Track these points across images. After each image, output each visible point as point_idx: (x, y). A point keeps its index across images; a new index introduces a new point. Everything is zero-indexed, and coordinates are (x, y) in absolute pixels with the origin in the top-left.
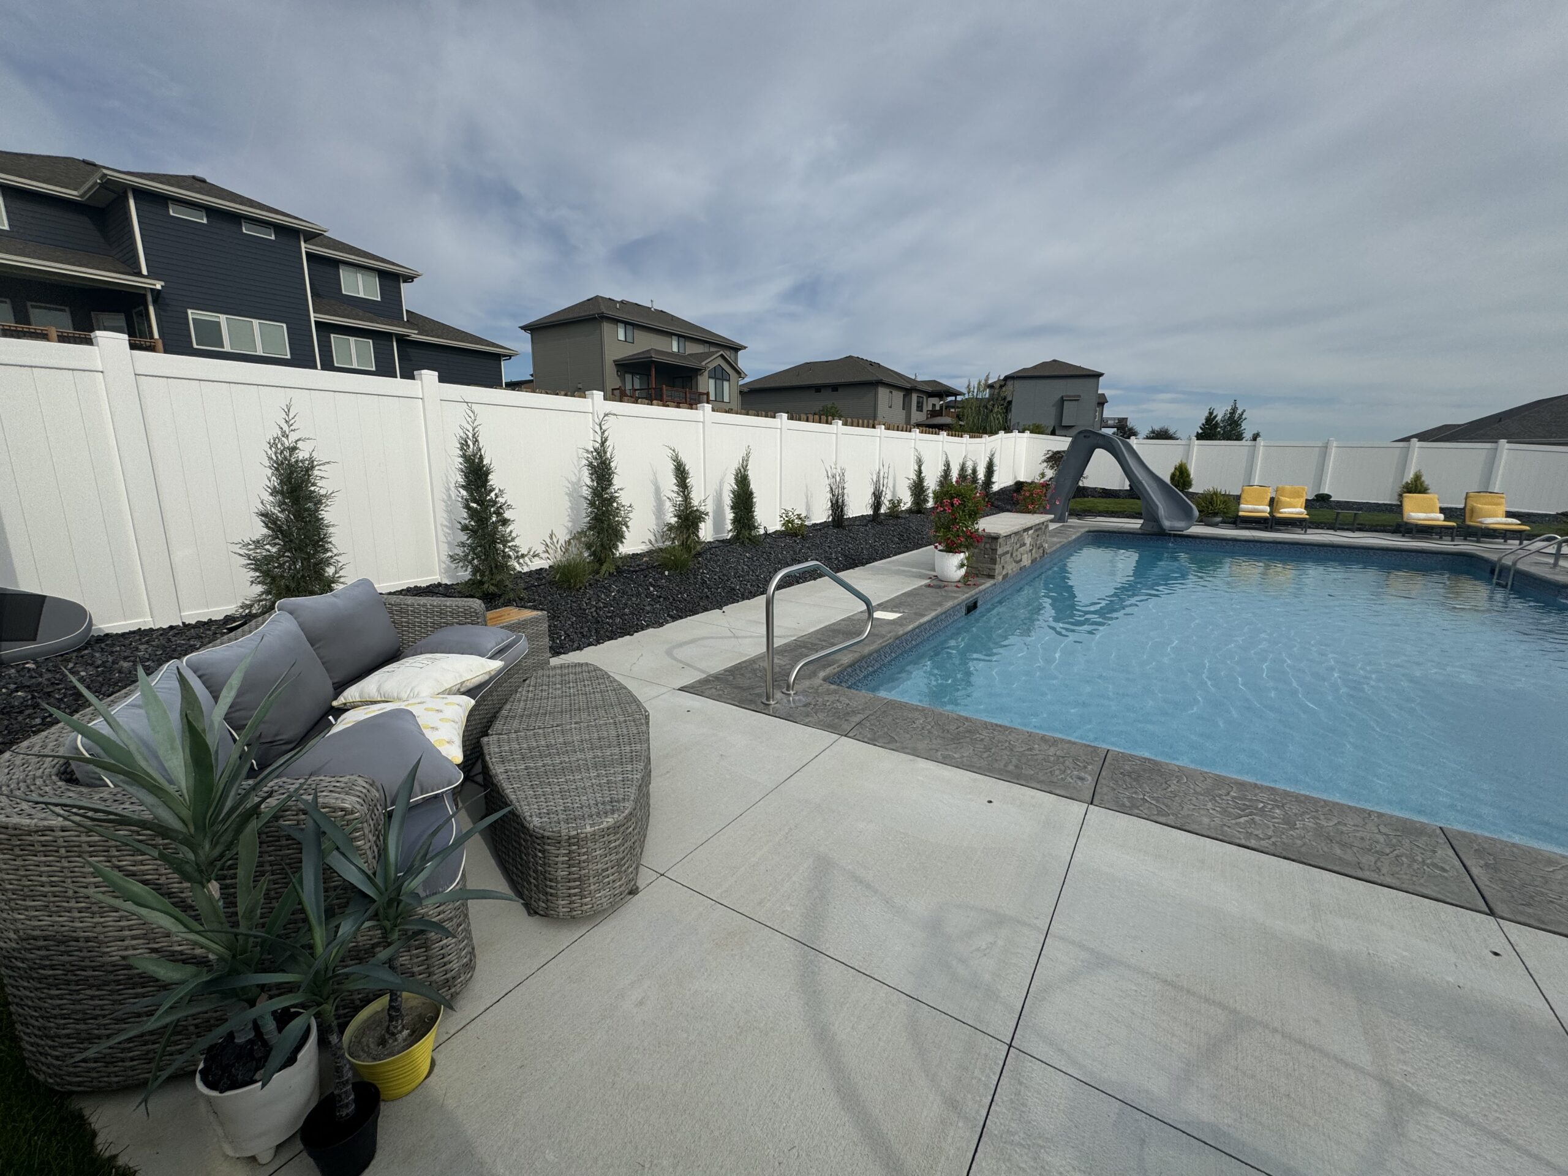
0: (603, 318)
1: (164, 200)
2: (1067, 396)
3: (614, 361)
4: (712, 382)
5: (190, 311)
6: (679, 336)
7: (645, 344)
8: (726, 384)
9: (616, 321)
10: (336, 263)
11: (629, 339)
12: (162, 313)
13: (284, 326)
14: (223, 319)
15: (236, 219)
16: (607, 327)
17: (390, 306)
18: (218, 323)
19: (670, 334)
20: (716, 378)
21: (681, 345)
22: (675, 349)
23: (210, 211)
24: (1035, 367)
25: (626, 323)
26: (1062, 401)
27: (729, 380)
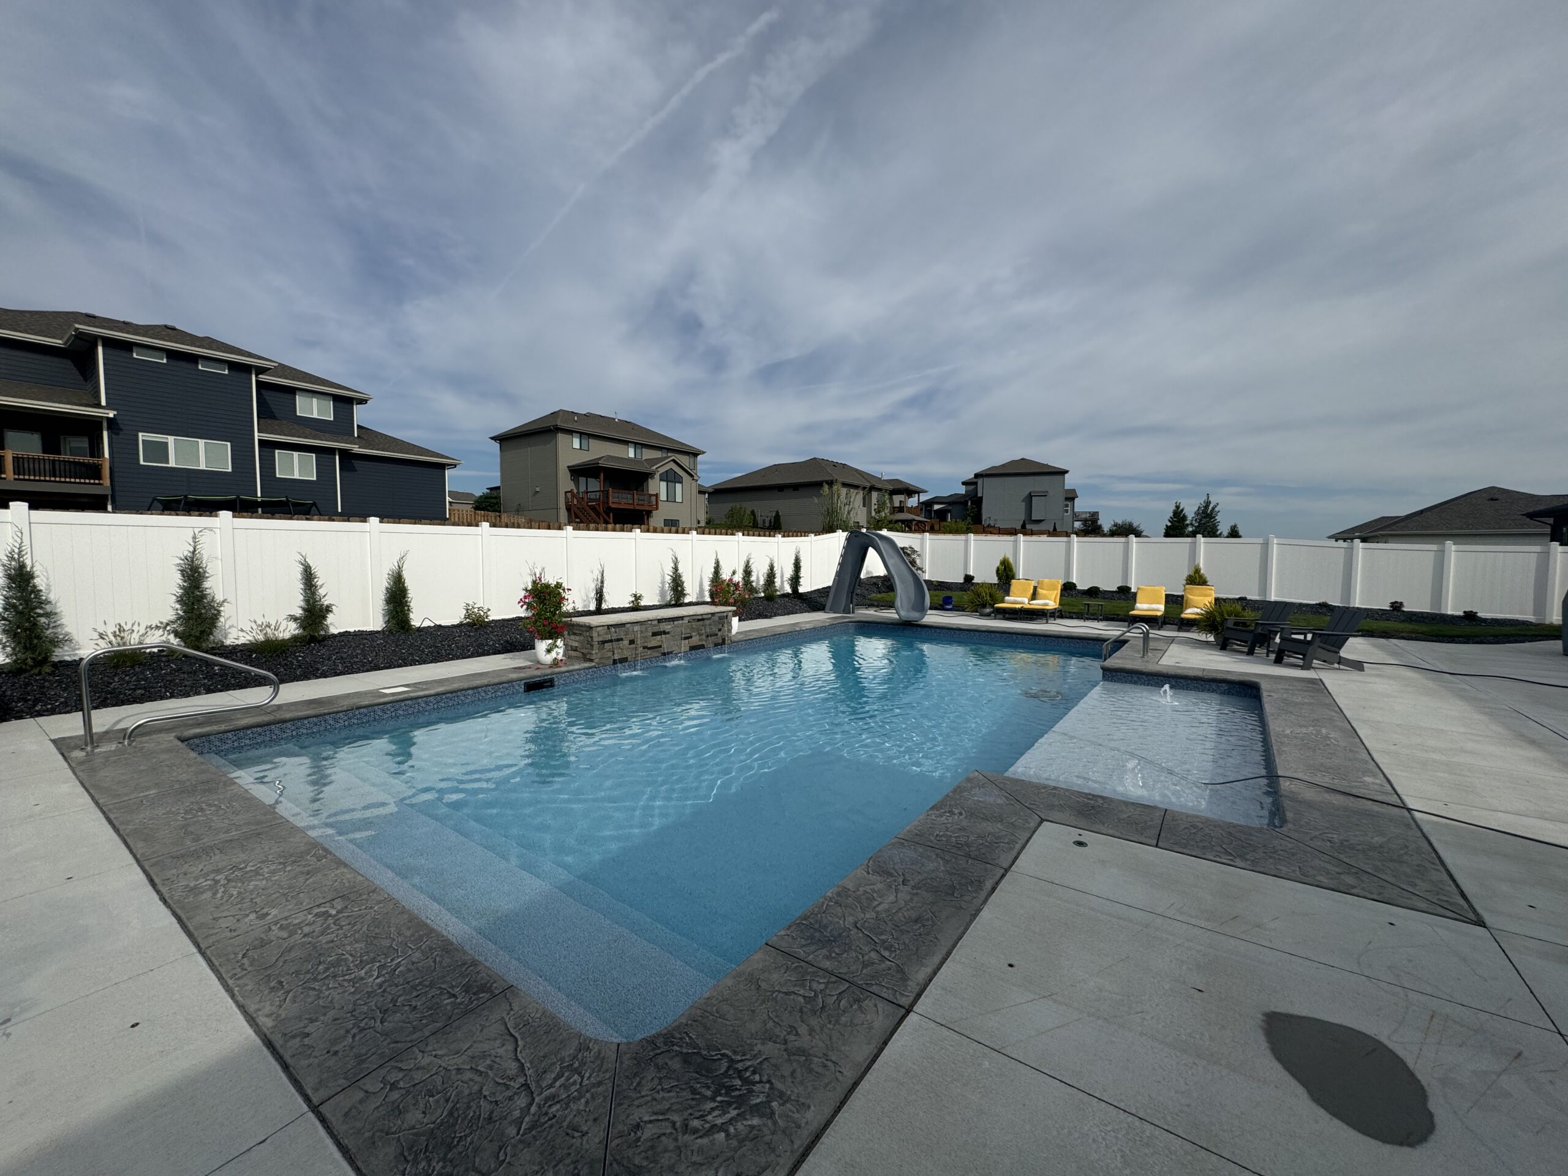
0: (558, 430)
1: (128, 346)
2: (1035, 492)
3: (568, 467)
4: (663, 485)
5: (140, 434)
6: (636, 444)
7: (599, 451)
8: (678, 486)
9: (570, 432)
10: (292, 391)
11: (585, 447)
12: (114, 436)
13: (229, 444)
14: (171, 440)
15: (194, 359)
16: (561, 437)
17: (342, 423)
18: (166, 444)
19: (626, 443)
20: (667, 481)
21: (638, 451)
22: (631, 454)
23: (171, 354)
24: (1003, 465)
25: (581, 434)
26: (1029, 498)
27: (682, 483)
